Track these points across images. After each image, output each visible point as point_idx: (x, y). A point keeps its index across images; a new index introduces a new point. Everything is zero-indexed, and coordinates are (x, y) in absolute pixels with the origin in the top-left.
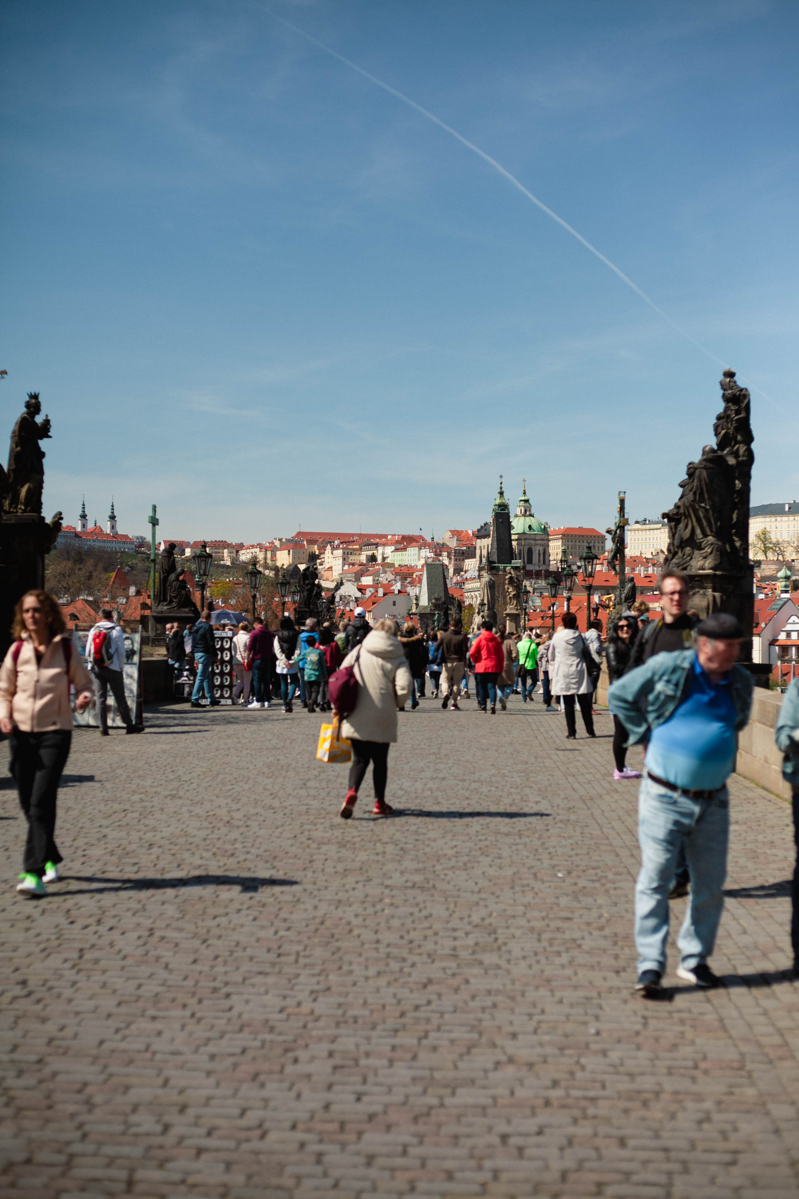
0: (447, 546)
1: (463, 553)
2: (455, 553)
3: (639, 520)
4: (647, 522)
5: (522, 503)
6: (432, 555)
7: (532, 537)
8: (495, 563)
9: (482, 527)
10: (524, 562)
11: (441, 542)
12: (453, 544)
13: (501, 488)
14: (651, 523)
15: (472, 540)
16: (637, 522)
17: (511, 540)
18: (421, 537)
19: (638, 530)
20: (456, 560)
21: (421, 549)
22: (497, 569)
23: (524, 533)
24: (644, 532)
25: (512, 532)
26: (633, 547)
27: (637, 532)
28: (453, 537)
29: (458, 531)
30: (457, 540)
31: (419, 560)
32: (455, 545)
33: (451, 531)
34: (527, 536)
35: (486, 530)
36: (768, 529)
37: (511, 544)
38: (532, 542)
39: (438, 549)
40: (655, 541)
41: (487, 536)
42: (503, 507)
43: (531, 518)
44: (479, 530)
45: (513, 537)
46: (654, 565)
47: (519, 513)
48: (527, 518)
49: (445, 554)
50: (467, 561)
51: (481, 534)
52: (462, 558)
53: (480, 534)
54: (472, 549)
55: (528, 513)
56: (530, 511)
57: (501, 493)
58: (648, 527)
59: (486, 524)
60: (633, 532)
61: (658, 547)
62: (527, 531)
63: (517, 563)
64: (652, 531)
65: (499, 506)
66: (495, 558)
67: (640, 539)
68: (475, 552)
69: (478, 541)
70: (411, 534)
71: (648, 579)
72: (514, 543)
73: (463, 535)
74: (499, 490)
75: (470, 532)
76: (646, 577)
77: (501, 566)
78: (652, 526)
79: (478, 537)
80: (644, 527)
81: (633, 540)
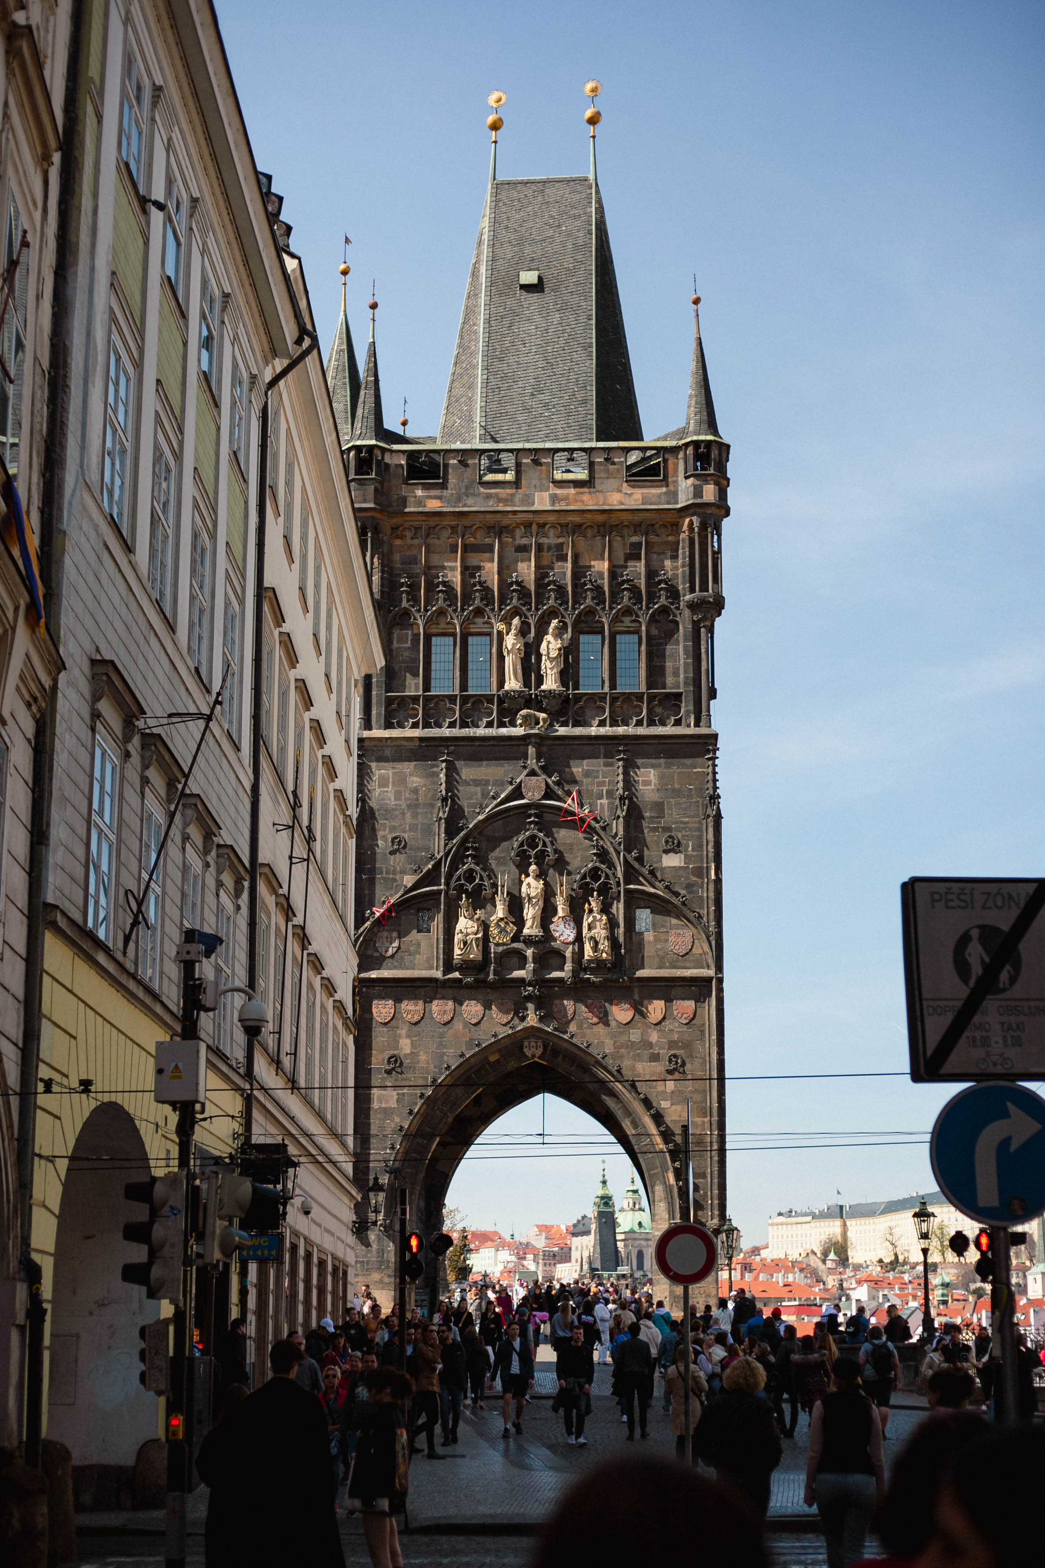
0: (533, 1246)
1: (554, 1255)
2: (544, 1255)
3: (783, 1211)
4: (793, 1213)
5: (630, 1193)
6: (514, 1258)
7: (643, 1236)
8: (597, 1270)
9: (579, 1221)
10: (632, 1269)
11: (524, 1241)
12: (540, 1243)
13: (604, 1176)
14: (797, 1215)
15: (565, 1238)
16: (780, 1214)
17: (616, 1241)
18: (496, 1233)
19: (782, 1224)
20: (545, 1264)
21: (498, 1250)
22: (600, 1277)
23: (632, 1231)
24: (789, 1226)
25: (617, 1230)
26: (775, 1246)
27: (780, 1227)
28: (540, 1235)
29: (546, 1227)
30: (547, 1238)
31: (496, 1265)
32: (543, 1245)
33: (537, 1226)
34: (637, 1236)
35: (584, 1225)
36: (946, 1223)
37: (616, 1245)
38: (643, 1243)
39: (522, 1250)
40: (804, 1238)
41: (588, 1233)
42: (606, 1200)
43: (641, 1212)
44: (575, 1226)
45: (619, 1237)
46: (802, 1270)
47: (626, 1207)
48: (637, 1213)
49: (530, 1257)
50: (560, 1267)
51: (579, 1230)
52: (552, 1262)
53: (577, 1230)
54: (566, 1250)
55: (637, 1206)
56: (639, 1204)
57: (604, 1182)
58: (793, 1220)
59: (584, 1217)
60: (775, 1227)
61: (808, 1247)
62: (636, 1228)
63: (623, 1270)
64: (799, 1226)
65: (602, 1198)
66: (597, 1265)
67: (785, 1236)
68: (570, 1253)
69: (574, 1239)
70: (483, 1230)
71: (788, 1289)
72: (620, 1245)
73: (553, 1231)
74: (601, 1179)
75: (563, 1228)
76: (785, 1286)
77: (606, 1274)
78: (800, 1219)
79: (574, 1235)
80: (790, 1220)
81: (775, 1238)
